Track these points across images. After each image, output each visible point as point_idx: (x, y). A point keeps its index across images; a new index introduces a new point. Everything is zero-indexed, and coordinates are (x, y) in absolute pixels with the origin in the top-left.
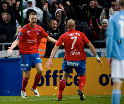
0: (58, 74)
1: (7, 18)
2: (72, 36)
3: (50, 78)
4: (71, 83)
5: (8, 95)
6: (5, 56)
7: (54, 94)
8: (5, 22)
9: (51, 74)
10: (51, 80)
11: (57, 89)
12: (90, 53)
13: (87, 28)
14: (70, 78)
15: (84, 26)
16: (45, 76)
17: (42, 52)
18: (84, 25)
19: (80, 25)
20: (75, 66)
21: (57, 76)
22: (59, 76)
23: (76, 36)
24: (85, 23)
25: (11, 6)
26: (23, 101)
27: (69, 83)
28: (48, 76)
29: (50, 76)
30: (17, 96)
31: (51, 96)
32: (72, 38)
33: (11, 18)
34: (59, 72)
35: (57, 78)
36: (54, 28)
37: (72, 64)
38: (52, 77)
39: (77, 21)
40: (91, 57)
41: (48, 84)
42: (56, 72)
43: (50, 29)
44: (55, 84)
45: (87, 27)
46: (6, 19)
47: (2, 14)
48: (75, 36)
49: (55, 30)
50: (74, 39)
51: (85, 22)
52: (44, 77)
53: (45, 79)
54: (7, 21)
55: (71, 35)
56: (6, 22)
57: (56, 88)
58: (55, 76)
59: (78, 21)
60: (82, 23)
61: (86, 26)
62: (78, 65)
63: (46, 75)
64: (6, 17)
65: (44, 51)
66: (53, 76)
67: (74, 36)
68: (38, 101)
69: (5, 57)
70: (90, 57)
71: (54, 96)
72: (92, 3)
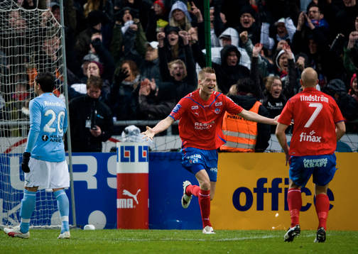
0: (282, 186)
1: (178, 69)
2: (312, 102)
3: (265, 194)
4: (309, 205)
5: (178, 229)
6: (173, 148)
7: (273, 228)
8: (173, 78)
9: (268, 185)
10: (268, 197)
11: (278, 217)
12: (348, 144)
13: (343, 93)
14: (307, 194)
15: (337, 87)
16: (254, 189)
17: (249, 140)
18: (337, 85)
19: (328, 86)
20: (321, 165)
21: (280, 190)
22: (283, 191)
23: (320, 102)
24: (338, 82)
25: (188, 45)
26: (207, 241)
27: (304, 204)
28: (260, 189)
29: (265, 190)
30: (196, 229)
31: (266, 231)
32: (311, 105)
33: (187, 70)
34: (283, 181)
35: (280, 194)
36: (276, 93)
37: (315, 163)
38: (269, 192)
39: (323, 77)
40: (352, 152)
41: (260, 207)
42: (277, 181)
43: (265, 95)
44: (275, 207)
45: (343, 91)
46: (176, 72)
47: (168, 64)
48: (317, 102)
49: (277, 97)
50: (315, 108)
51: (339, 80)
52: (252, 191)
53: (255, 195)
54: (179, 75)
55: (310, 98)
56: (177, 78)
57: (277, 215)
58: (275, 191)
59: (326, 79)
60: (333, 81)
61: (342, 89)
62: (325, 163)
63: (256, 187)
64: (176, 68)
65: (253, 137)
66: (270, 190)
67: (315, 102)
68: (239, 241)
69: (172, 150)
70: (348, 152)
71: (271, 232)
72: (353, 35)
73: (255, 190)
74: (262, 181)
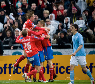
7: (9, 80)
9: (8, 66)
10: (7, 70)
11: (11, 76)
28: (5, 67)
29: (7, 68)
31: (7, 81)
41: (5, 73)
42: (10, 65)
44: (10, 73)
52: (3, 68)
58: (10, 68)
71: (9, 81)
73: (4, 68)
74: (6, 65)
